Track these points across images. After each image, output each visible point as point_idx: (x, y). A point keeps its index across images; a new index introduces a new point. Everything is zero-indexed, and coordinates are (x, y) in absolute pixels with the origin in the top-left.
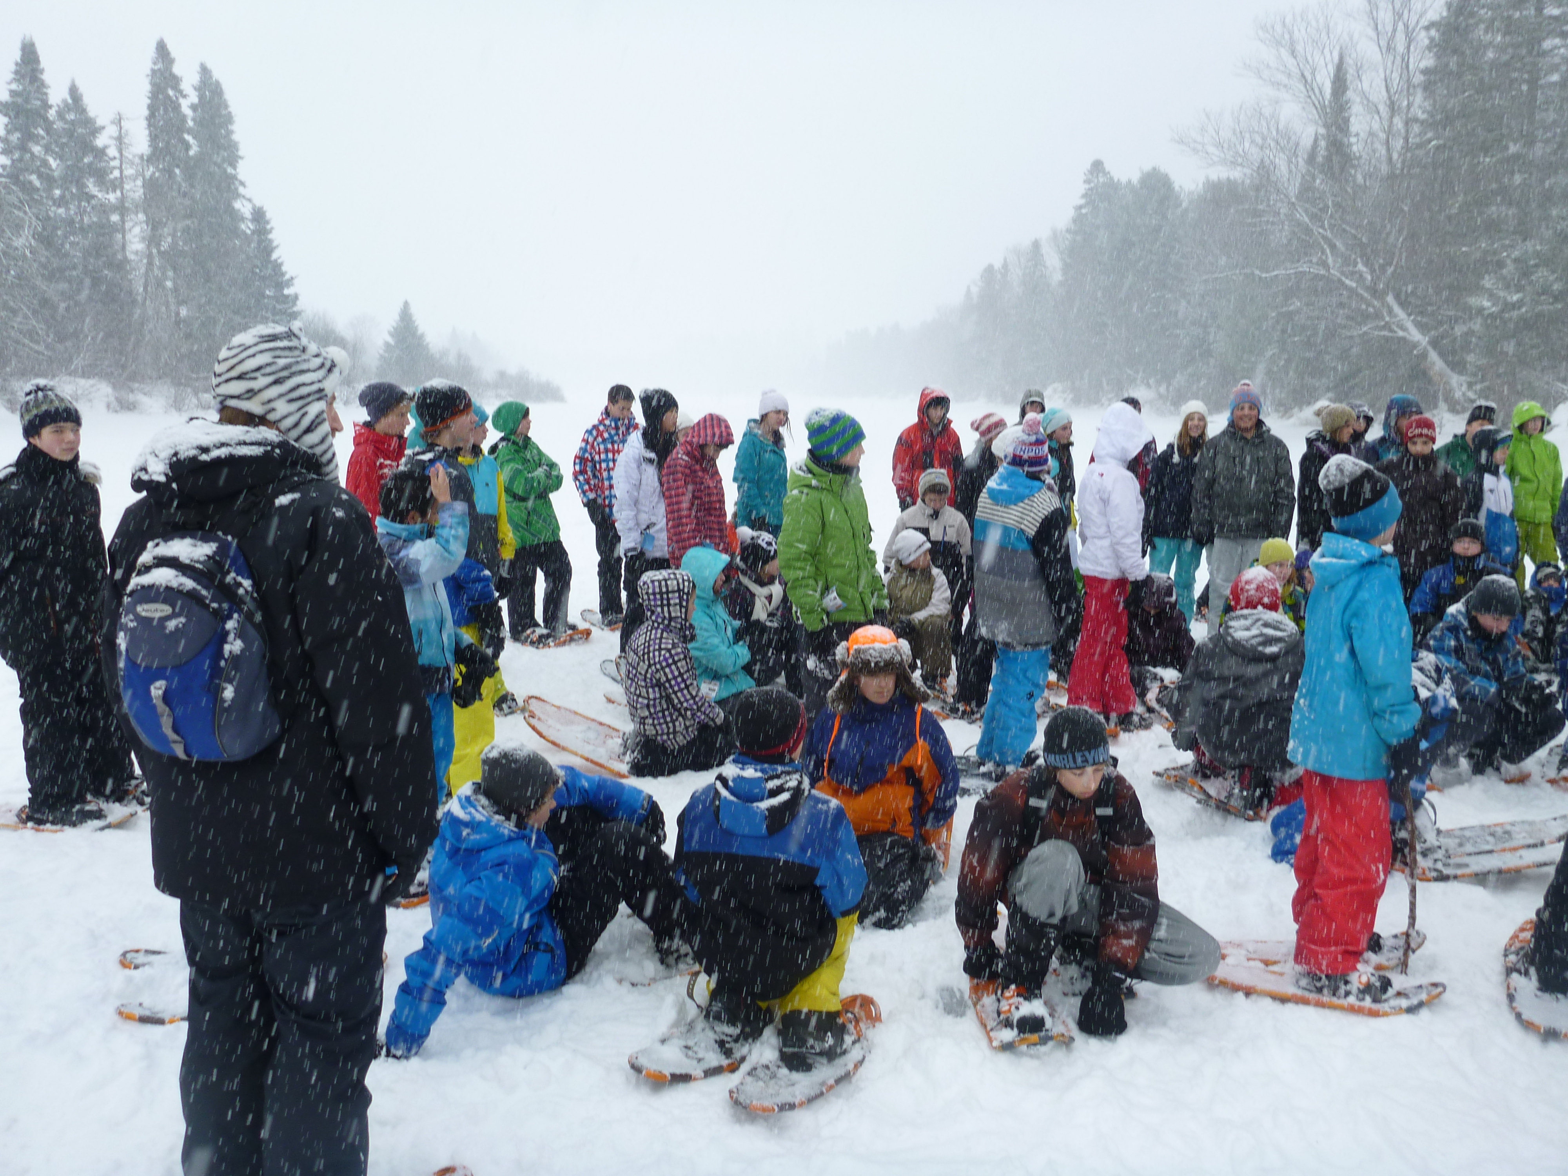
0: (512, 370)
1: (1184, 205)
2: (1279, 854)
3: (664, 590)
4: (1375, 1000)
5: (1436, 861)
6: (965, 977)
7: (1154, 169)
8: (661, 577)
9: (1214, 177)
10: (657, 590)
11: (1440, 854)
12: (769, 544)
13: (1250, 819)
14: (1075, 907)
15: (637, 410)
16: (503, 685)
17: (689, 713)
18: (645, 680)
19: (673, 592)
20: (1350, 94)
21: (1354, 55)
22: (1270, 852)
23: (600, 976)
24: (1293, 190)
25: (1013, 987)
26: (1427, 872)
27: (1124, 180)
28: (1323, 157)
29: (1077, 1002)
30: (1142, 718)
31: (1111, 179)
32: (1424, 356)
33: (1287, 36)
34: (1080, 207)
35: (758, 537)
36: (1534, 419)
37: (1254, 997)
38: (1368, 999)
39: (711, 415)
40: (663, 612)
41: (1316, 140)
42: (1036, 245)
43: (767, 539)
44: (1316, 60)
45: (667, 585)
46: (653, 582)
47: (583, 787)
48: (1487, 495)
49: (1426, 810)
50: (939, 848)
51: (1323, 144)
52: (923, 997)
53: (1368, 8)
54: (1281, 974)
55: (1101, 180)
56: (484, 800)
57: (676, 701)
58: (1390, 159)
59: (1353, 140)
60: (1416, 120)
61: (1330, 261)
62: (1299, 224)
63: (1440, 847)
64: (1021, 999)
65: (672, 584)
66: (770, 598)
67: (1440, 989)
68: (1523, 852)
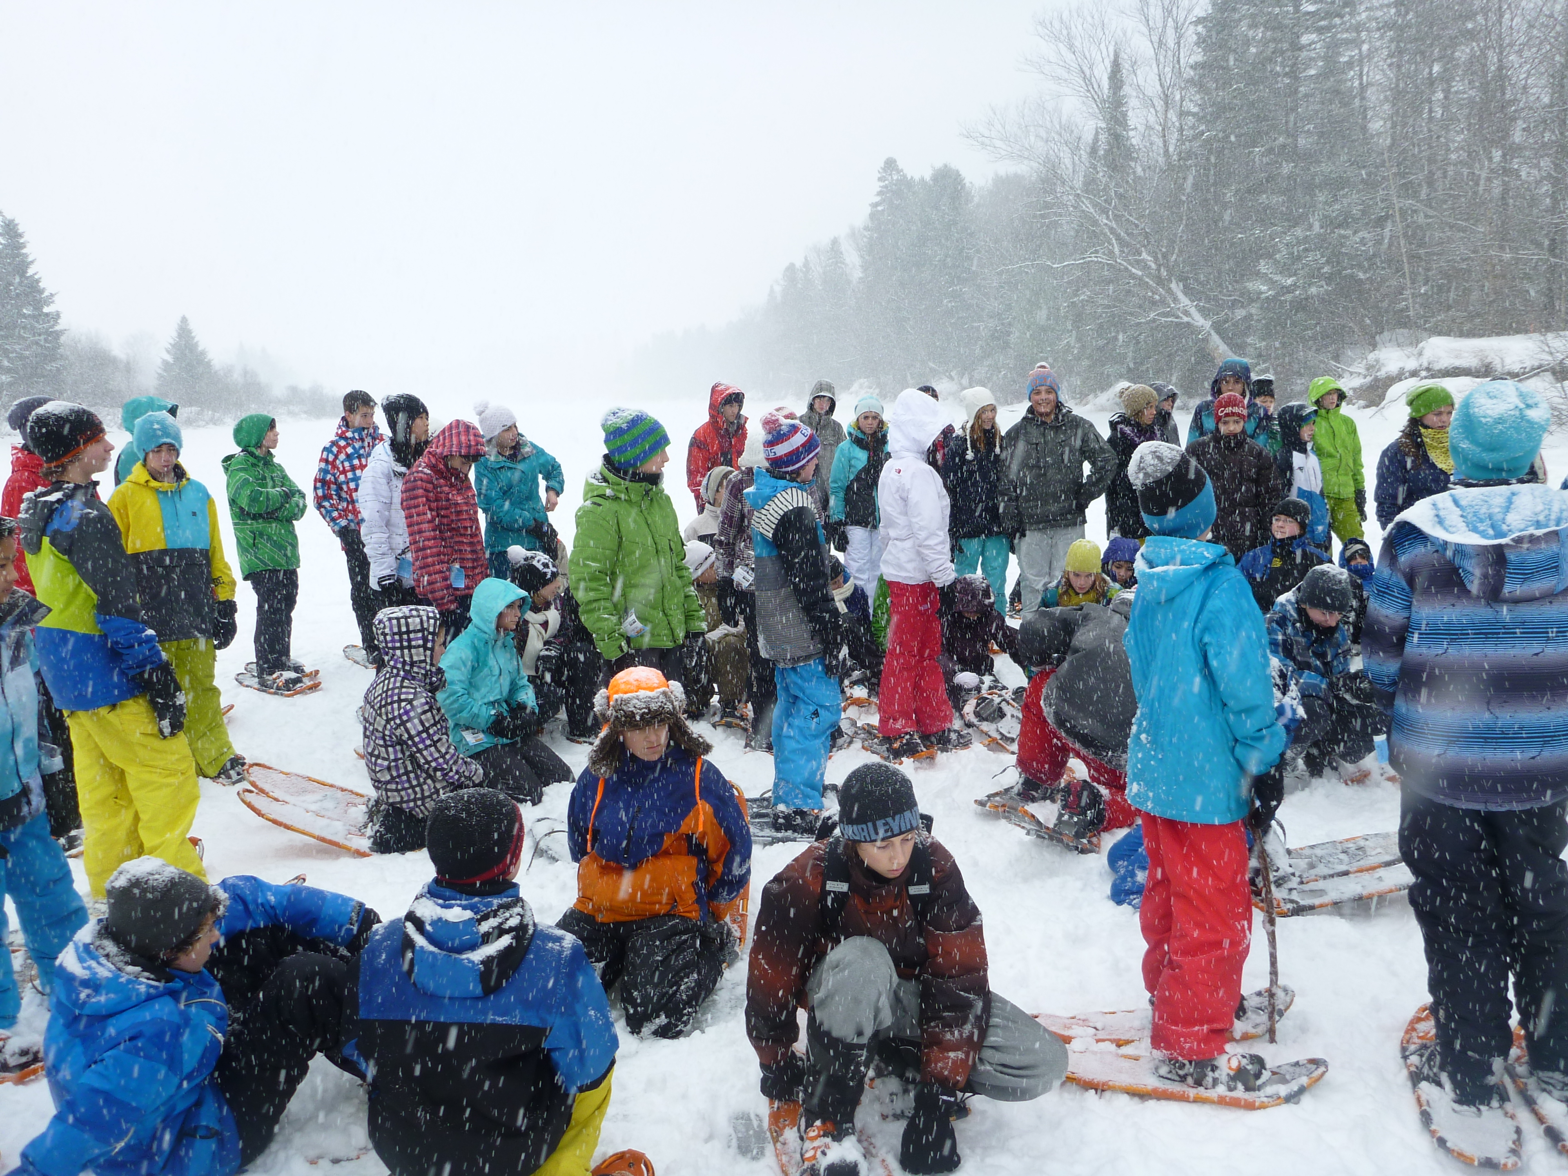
0: (305, 385)
1: (976, 200)
2: (1119, 895)
3: (404, 629)
4: (1248, 1089)
5: (1291, 890)
6: (764, 1100)
7: (946, 166)
8: (400, 615)
9: (1002, 172)
10: (396, 630)
11: (1294, 883)
12: (546, 565)
13: (1083, 851)
14: (887, 1018)
15: (380, 419)
16: (230, 747)
17: (439, 774)
18: (383, 738)
19: (415, 631)
20: (1127, 90)
21: (1128, 51)
22: (1109, 892)
23: (287, 1159)
24: (1078, 183)
25: (818, 1123)
26: (1282, 904)
27: (917, 178)
28: (1105, 150)
29: (900, 1127)
30: (960, 736)
31: (905, 176)
32: (1206, 340)
33: (1065, 32)
34: (875, 205)
35: (533, 558)
36: (1329, 393)
37: (1107, 1094)
38: (1240, 1086)
39: (458, 421)
40: (403, 656)
41: (1097, 133)
42: (835, 242)
43: (543, 561)
44: (1093, 56)
45: (407, 625)
46: (390, 619)
47: (268, 901)
48: (1297, 474)
49: (1275, 833)
50: (734, 921)
51: (1103, 137)
52: (710, 1138)
53: (1139, 5)
54: (1136, 1059)
55: (895, 178)
56: (110, 947)
57: (422, 761)
58: (1166, 151)
59: (1131, 133)
60: (1189, 113)
61: (1117, 250)
62: (1085, 214)
63: (1293, 874)
64: (828, 1140)
65: (414, 623)
66: (545, 625)
67: (1322, 1069)
68: (1381, 872)
